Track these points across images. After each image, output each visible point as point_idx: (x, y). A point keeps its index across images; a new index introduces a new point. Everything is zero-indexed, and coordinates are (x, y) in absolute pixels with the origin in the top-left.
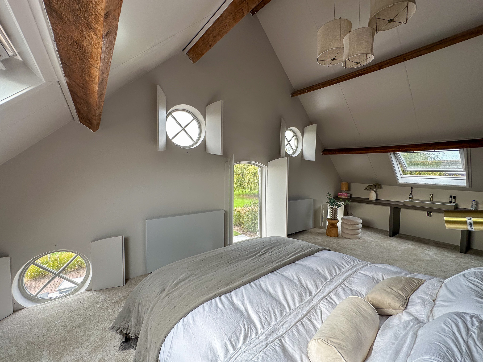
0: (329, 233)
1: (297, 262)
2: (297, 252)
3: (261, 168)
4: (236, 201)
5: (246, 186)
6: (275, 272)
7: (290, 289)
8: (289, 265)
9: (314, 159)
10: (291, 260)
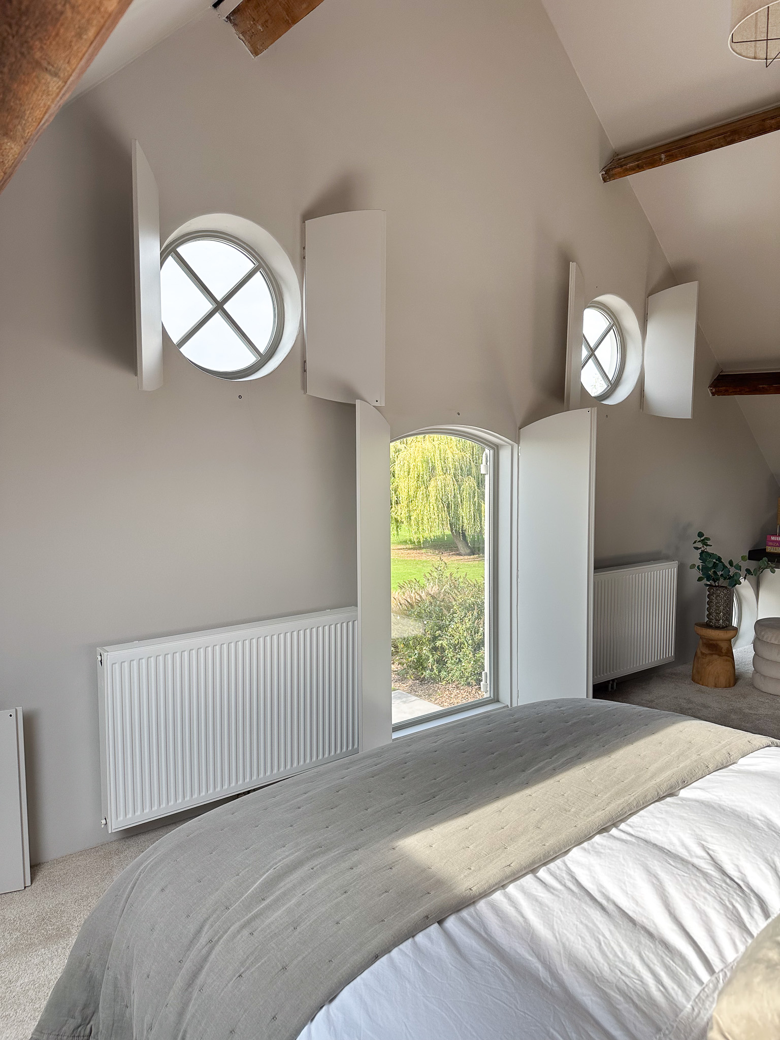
3: (493, 448)
6: (614, 831)
7: (689, 892)
8: (657, 803)
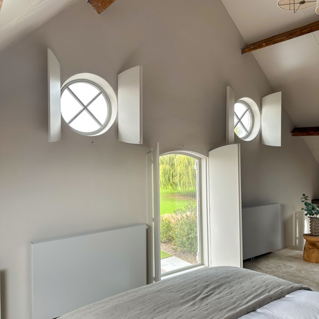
0: (308, 256)
1: (259, 310)
2: (258, 292)
3: (199, 159)
4: (163, 204)
5: (177, 180)
9: (279, 144)
10: (249, 306)
